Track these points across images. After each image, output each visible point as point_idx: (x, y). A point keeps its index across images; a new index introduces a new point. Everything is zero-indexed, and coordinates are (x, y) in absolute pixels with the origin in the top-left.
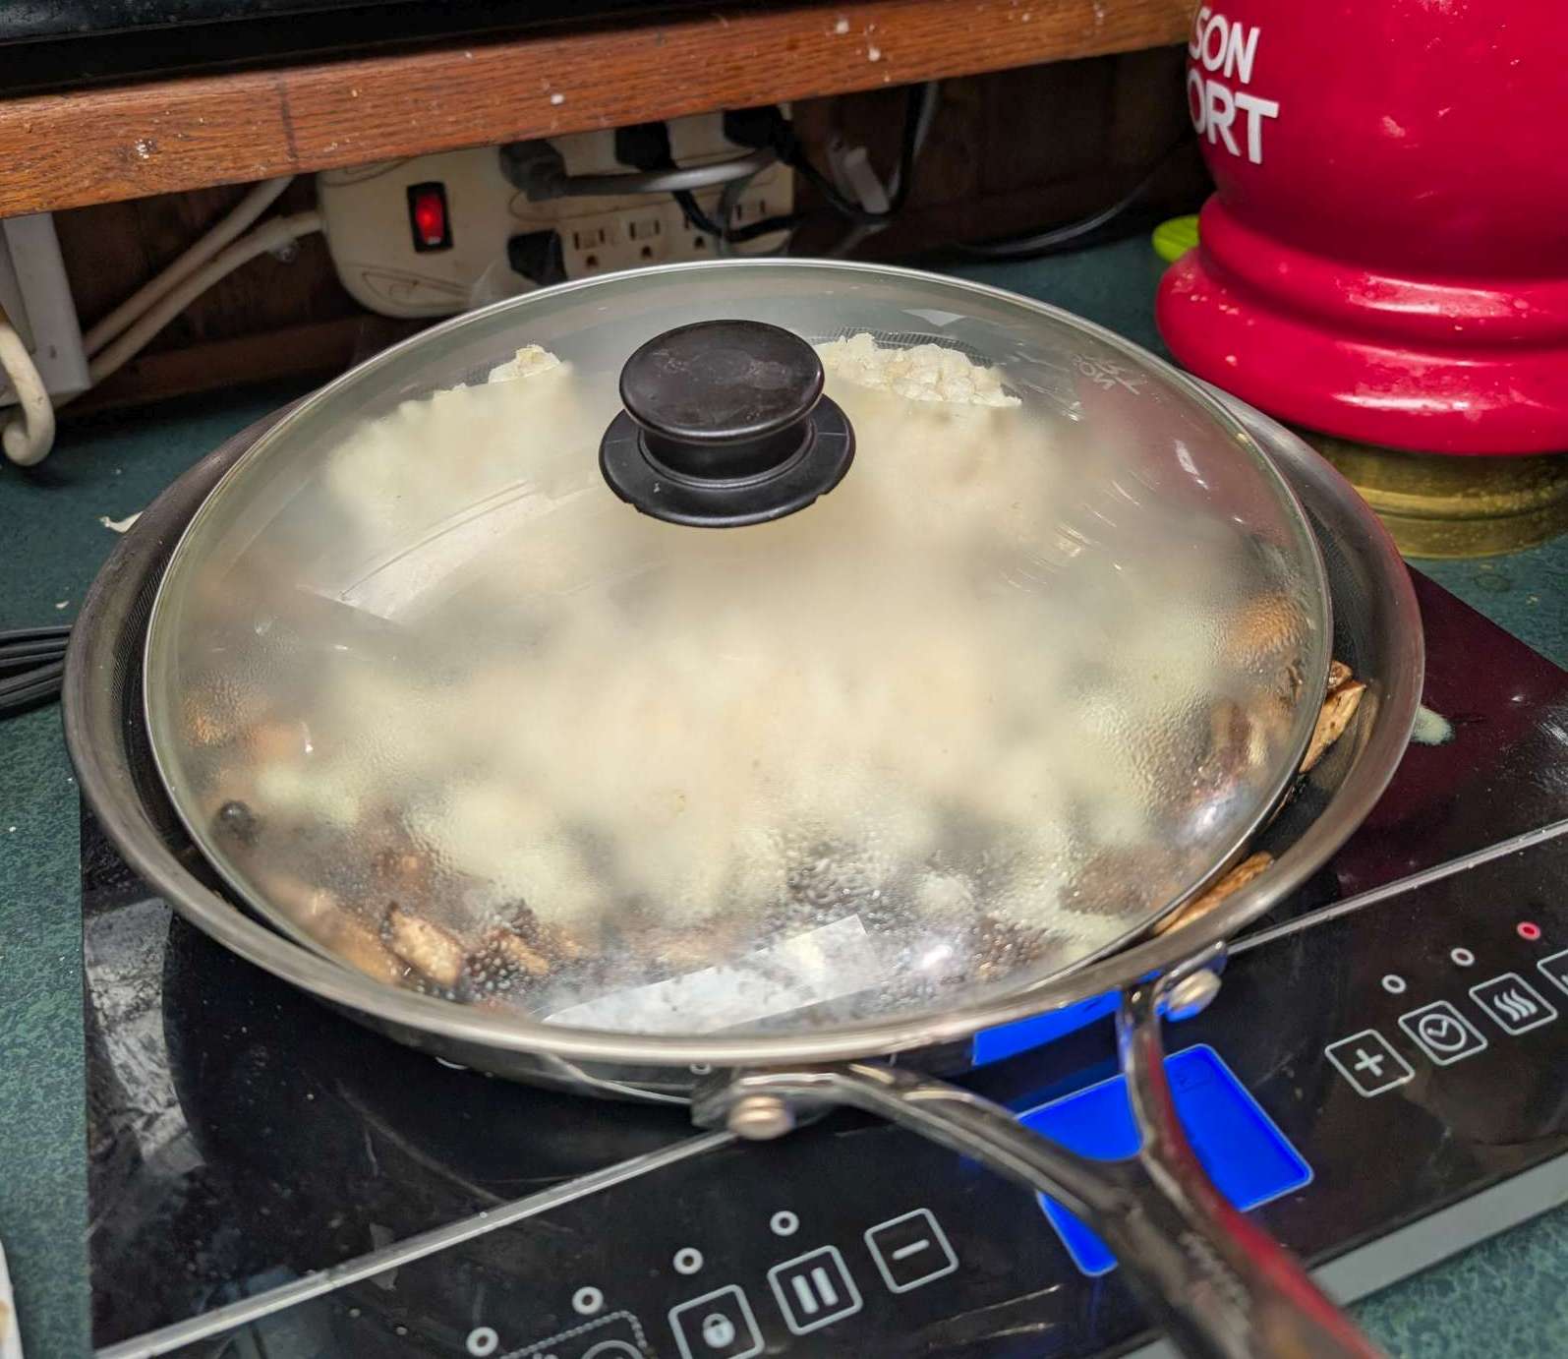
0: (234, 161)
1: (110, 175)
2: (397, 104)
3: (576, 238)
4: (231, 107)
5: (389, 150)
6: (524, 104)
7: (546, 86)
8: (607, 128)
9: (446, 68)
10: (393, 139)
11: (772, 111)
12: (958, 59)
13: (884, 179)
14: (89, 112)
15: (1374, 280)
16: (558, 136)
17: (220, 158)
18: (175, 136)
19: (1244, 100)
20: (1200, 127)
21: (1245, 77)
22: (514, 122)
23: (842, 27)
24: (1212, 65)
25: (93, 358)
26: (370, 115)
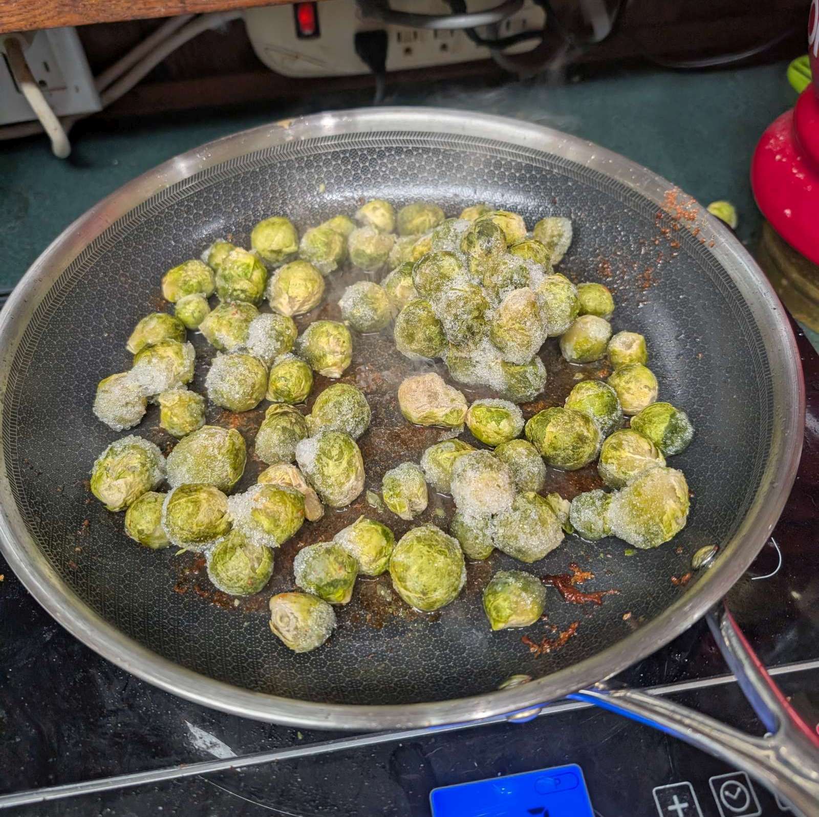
3: (398, 36)
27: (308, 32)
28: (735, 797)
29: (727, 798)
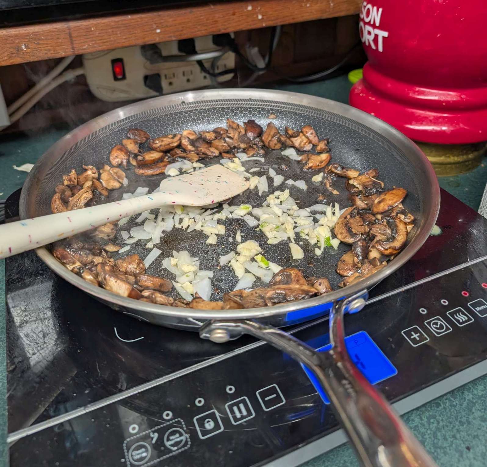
0: (54, 51)
1: (14, 55)
2: (106, 32)
3: (166, 76)
4: (53, 33)
5: (105, 47)
6: (147, 33)
7: (155, 27)
8: (175, 40)
9: (122, 21)
10: (106, 44)
11: (227, 35)
12: (287, 18)
13: (264, 57)
14: (6, 35)
15: (417, 89)
16: (159, 43)
17: (49, 50)
18: (34, 43)
19: (377, 31)
20: (363, 40)
21: (377, 24)
22: (144, 38)
23: (250, 8)
24: (367, 20)
25: (11, 115)
26: (98, 36)
27: (120, 77)
28: (438, 326)
29: (435, 328)
